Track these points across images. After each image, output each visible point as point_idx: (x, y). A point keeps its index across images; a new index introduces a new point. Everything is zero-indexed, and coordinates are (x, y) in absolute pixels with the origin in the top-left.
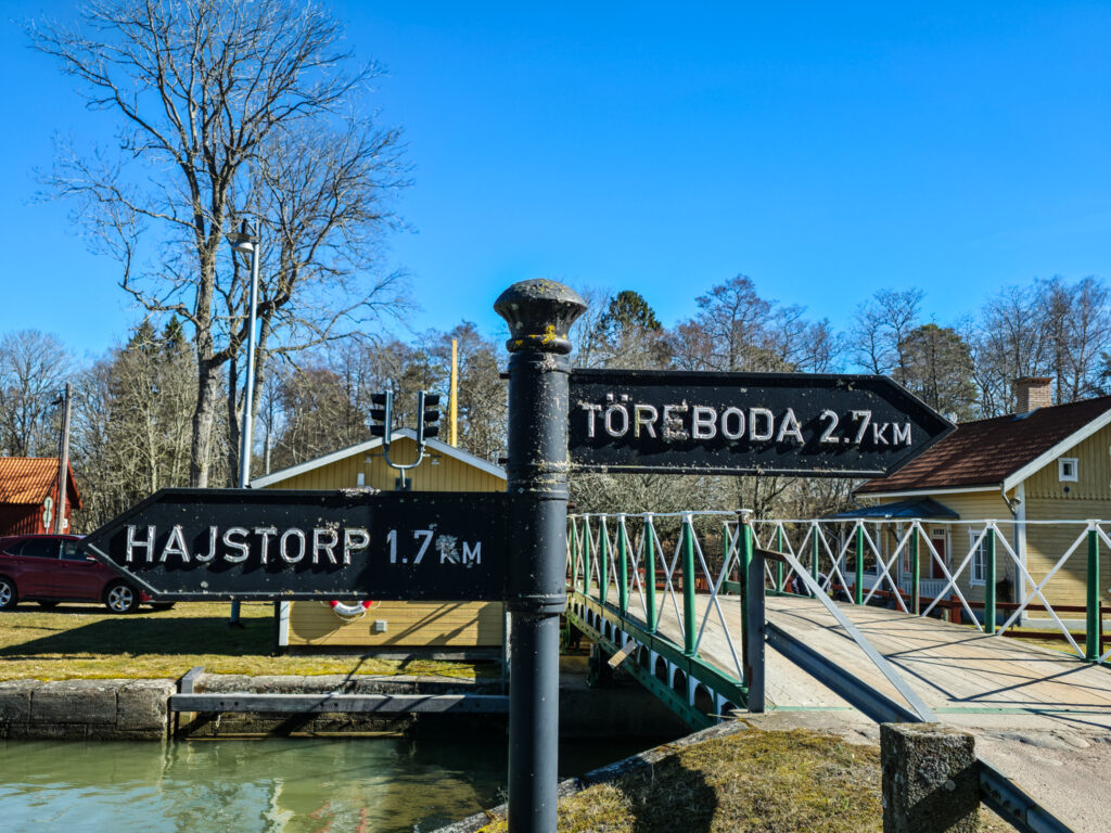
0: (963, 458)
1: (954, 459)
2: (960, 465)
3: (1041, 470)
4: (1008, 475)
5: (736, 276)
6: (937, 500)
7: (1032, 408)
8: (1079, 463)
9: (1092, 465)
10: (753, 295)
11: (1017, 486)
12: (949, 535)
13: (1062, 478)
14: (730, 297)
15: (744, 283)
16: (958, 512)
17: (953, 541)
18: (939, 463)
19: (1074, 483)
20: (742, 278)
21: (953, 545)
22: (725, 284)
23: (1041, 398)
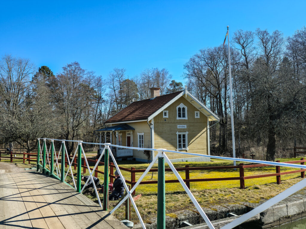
0: (136, 111)
1: (133, 112)
2: (135, 114)
3: (158, 115)
4: (149, 116)
5: (74, 62)
6: (128, 124)
7: (155, 97)
8: (168, 112)
9: (172, 113)
10: (80, 67)
11: (152, 120)
12: (132, 135)
13: (164, 117)
14: (73, 68)
15: (77, 64)
16: (134, 128)
17: (133, 137)
18: (129, 113)
19: (167, 118)
20: (76, 63)
21: (133, 138)
22: (71, 64)
23: (157, 94)
